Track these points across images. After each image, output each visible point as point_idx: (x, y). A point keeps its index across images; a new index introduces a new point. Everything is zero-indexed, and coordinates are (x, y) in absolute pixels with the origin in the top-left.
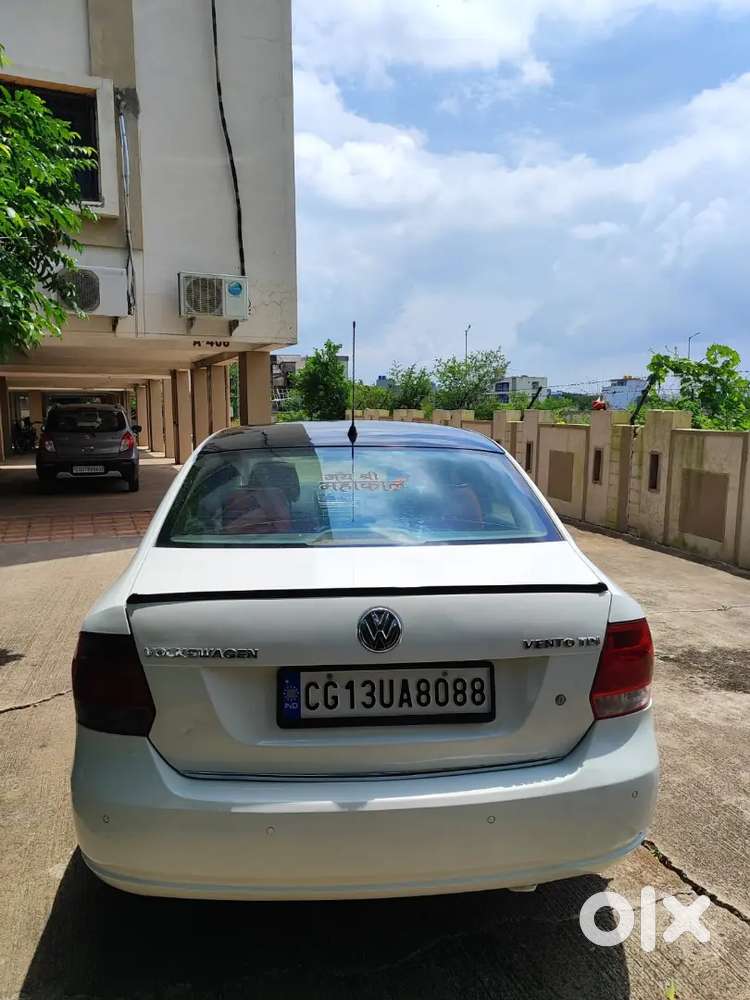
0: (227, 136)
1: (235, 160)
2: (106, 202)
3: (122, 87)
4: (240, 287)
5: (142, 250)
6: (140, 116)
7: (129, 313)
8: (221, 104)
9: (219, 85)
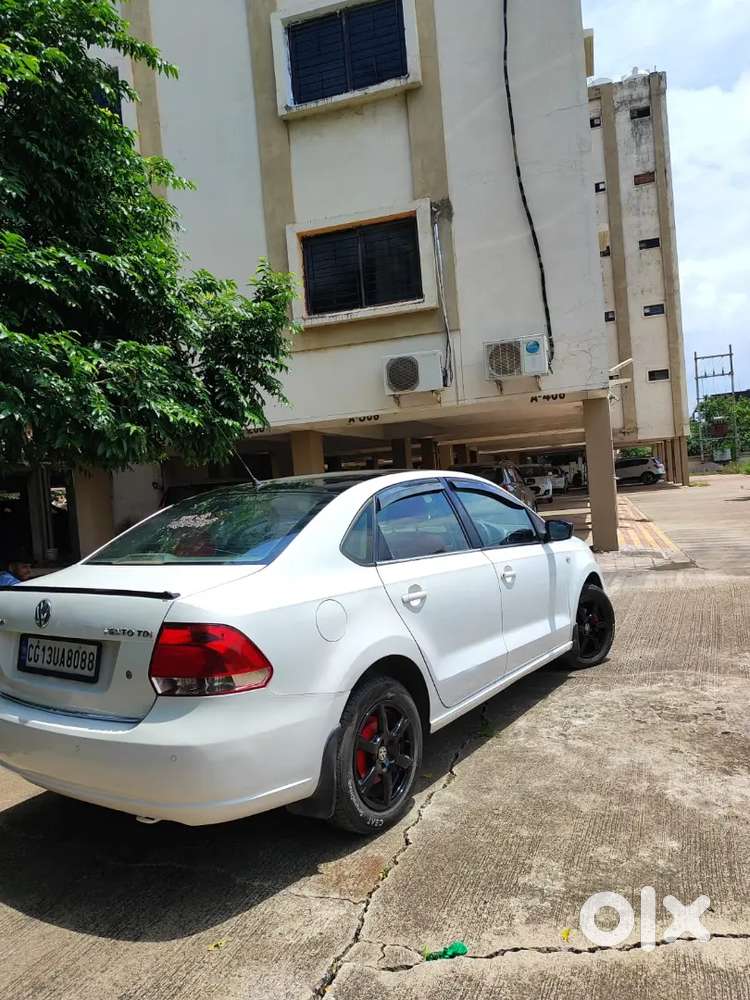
0: (527, 210)
1: (536, 230)
2: (426, 298)
3: (437, 199)
4: (538, 345)
5: (458, 330)
6: (454, 218)
7: (445, 385)
8: (521, 184)
9: (518, 168)
